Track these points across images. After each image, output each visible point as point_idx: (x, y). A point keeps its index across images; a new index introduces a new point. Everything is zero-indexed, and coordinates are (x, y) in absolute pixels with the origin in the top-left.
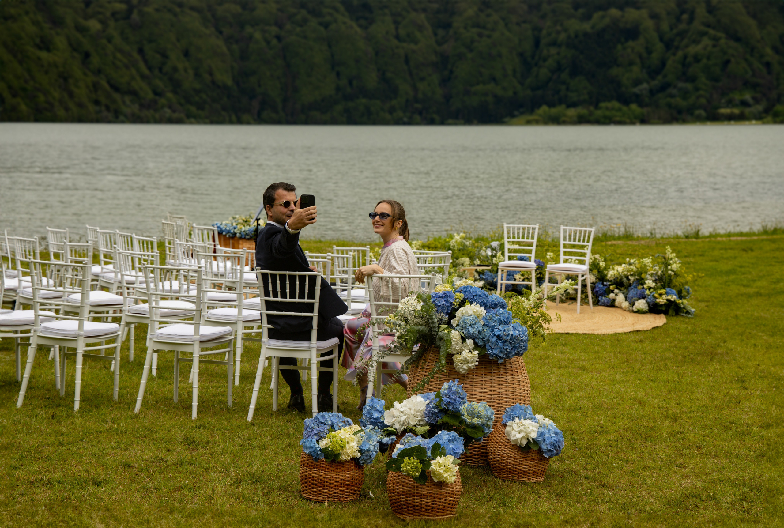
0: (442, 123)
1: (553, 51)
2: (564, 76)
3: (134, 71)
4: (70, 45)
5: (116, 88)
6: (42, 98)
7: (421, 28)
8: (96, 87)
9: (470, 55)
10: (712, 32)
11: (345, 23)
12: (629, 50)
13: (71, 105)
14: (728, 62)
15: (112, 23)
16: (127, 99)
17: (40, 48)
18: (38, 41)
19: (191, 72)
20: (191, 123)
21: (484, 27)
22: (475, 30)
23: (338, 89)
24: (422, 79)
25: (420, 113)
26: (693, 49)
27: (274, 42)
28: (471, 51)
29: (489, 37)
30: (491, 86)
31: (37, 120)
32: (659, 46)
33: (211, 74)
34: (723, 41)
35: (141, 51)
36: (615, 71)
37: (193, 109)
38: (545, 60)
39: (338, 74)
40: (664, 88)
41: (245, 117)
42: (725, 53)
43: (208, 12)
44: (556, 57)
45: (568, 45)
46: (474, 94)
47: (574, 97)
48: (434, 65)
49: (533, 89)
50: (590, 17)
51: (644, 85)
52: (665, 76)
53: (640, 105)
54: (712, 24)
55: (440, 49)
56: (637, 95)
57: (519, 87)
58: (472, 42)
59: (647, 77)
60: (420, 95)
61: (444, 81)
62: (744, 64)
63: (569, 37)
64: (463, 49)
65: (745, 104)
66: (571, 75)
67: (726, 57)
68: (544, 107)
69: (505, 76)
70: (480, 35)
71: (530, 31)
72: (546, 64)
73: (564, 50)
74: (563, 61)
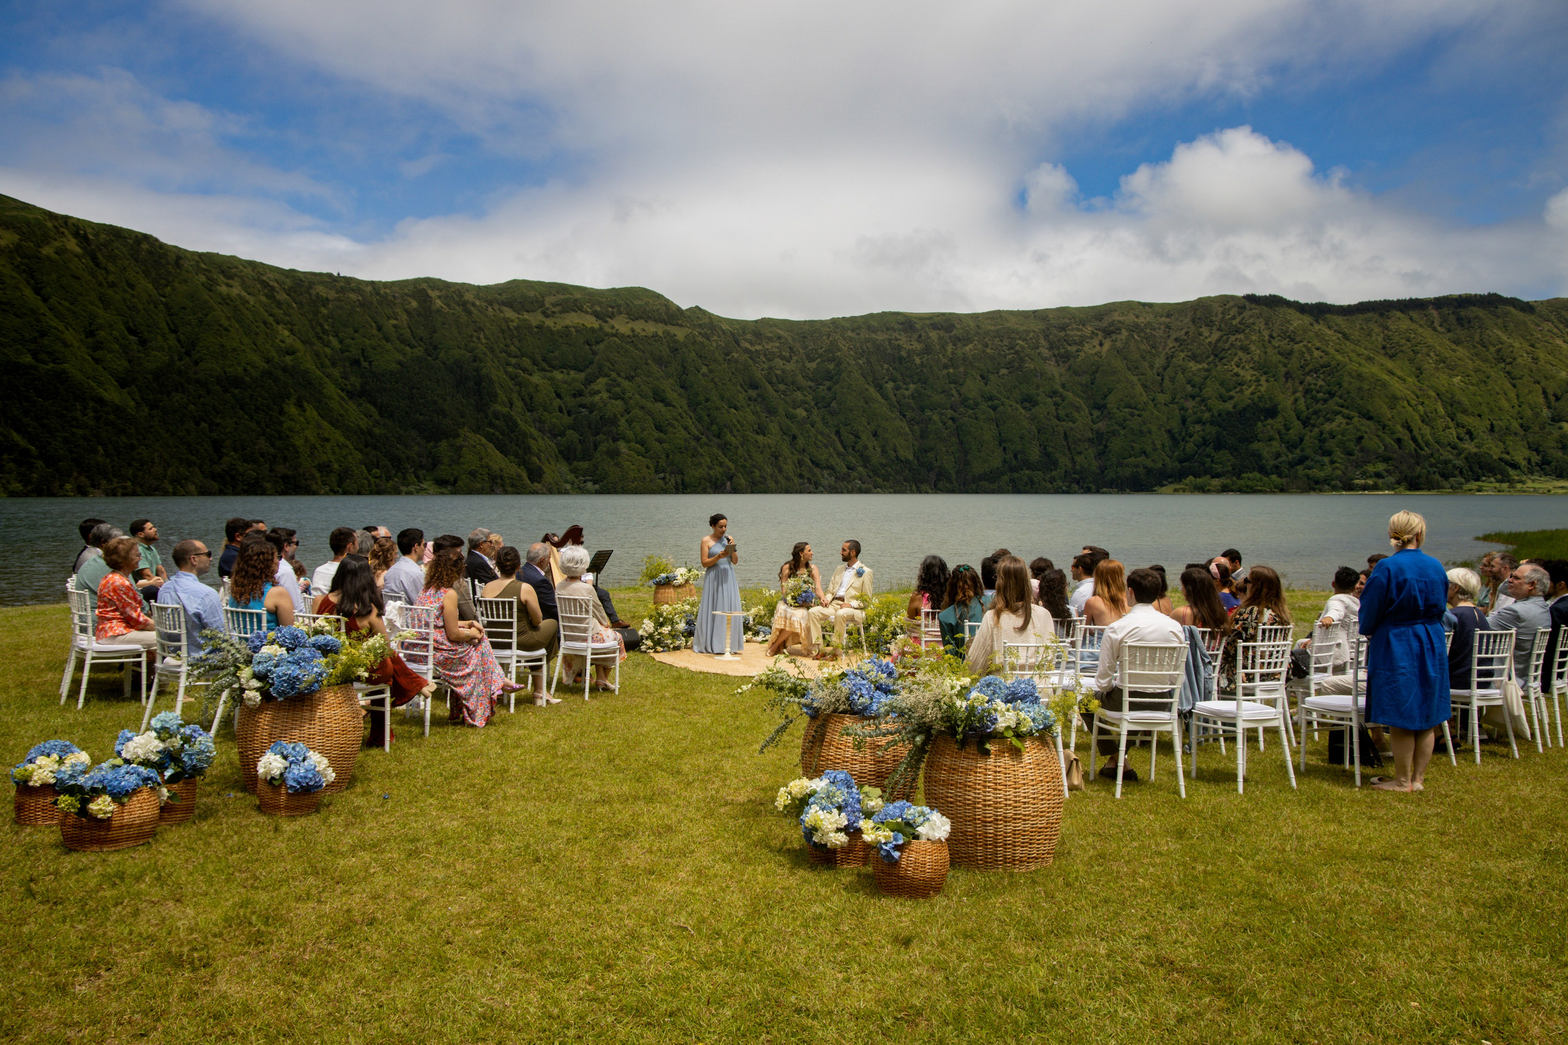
0: (1098, 492)
1: (1198, 427)
2: (1209, 450)
3: (832, 450)
4: (781, 429)
5: (817, 464)
6: (757, 473)
7: (1078, 409)
8: (800, 463)
9: (1122, 432)
10: (1345, 411)
11: (1011, 406)
12: (1269, 427)
13: (780, 478)
14: (1361, 438)
15: (815, 411)
16: (825, 473)
17: (758, 433)
18: (756, 427)
19: (879, 450)
20: (878, 493)
21: (1135, 408)
22: (1127, 410)
23: (1005, 462)
24: (1080, 453)
25: (1078, 483)
26: (1327, 427)
27: (950, 422)
28: (1124, 428)
29: (1139, 416)
30: (1142, 459)
31: (752, 492)
32: (1297, 424)
33: (895, 451)
34: (1356, 420)
35: (838, 433)
36: (1255, 446)
37: (879, 480)
38: (1191, 436)
39: (1005, 449)
40: (1301, 461)
41: (924, 487)
42: (1358, 430)
43: (894, 399)
44: (1201, 433)
45: (1212, 423)
46: (1127, 466)
47: (1218, 468)
48: (1090, 440)
49: (1181, 462)
50: (1231, 398)
51: (1284, 458)
52: (1303, 450)
53: (1280, 476)
54: (1346, 404)
55: (1095, 427)
56: (1277, 467)
57: (1168, 460)
58: (1125, 420)
59: (1285, 450)
60: (1078, 467)
61: (1099, 454)
62: (1376, 440)
63: (1213, 416)
64: (1116, 427)
65: (1378, 475)
66: (1215, 449)
67: (1359, 434)
68: (1191, 478)
69: (1155, 450)
70: (1132, 415)
71: (1177, 411)
72: (1192, 439)
73: (1209, 428)
74: (1208, 437)
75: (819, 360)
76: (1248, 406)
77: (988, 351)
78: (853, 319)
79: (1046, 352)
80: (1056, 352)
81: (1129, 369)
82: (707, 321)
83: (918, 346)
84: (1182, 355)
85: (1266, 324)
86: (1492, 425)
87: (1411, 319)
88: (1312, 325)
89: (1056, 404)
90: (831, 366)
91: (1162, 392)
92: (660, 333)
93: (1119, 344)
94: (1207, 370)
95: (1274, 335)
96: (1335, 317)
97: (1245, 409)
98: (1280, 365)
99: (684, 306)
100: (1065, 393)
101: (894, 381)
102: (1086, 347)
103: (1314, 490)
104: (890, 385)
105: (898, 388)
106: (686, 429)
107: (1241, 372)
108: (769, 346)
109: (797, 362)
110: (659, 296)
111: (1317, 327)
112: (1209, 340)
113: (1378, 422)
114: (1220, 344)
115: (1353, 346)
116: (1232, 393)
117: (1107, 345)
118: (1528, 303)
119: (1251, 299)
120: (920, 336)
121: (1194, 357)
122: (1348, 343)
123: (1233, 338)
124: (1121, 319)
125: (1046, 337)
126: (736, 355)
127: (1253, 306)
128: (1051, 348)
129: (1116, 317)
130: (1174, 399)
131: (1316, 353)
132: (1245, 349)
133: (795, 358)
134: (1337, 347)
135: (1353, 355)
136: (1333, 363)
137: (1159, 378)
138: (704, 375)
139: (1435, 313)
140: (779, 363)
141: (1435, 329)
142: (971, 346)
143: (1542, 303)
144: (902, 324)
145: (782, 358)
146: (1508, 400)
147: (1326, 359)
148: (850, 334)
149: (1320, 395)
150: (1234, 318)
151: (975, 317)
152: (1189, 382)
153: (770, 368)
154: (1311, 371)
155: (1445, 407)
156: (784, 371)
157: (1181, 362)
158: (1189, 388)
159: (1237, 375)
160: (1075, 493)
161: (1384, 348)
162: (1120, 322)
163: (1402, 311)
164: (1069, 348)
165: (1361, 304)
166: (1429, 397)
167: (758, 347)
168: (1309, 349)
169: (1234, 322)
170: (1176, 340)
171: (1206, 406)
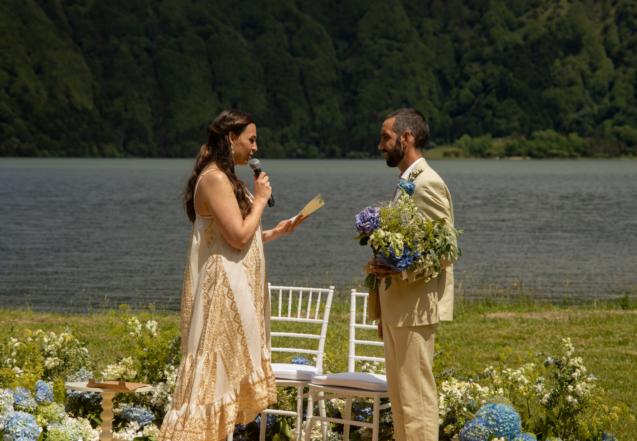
1: (476, 67)
2: (492, 99)
7: (319, 39)
9: (377, 73)
11: (228, 33)
12: (569, 67)
19: (44, 93)
20: (44, 156)
21: (395, 39)
22: (383, 41)
24: (320, 102)
25: (318, 144)
27: (145, 55)
28: (379, 67)
29: (400, 50)
32: (606, 62)
33: (68, 95)
36: (551, 92)
37: (46, 138)
38: (467, 79)
39: (220, 96)
40: (610, 113)
41: (109, 148)
43: (65, 18)
44: (481, 75)
45: (495, 61)
47: (503, 124)
48: (335, 84)
49: (453, 115)
50: (522, 25)
51: (586, 110)
52: (612, 99)
53: (581, 134)
55: (341, 65)
56: (578, 123)
57: (436, 112)
58: (380, 56)
59: (590, 100)
60: (318, 122)
63: (496, 50)
64: (369, 65)
66: (498, 98)
68: (466, 137)
69: (420, 98)
70: (390, 48)
71: (450, 44)
72: (468, 84)
73: (490, 67)
74: (490, 80)
89: (290, 32)
91: (431, 16)
97: (539, 41)
100: (301, 15)
103: (626, 153)
116: (523, 19)
130: (446, 26)
158: (466, 11)
160: (314, 157)
171: (488, 36)
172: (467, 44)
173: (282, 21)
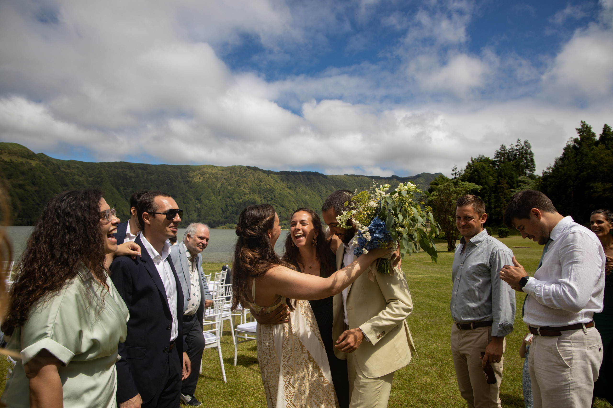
1: (231, 207)
7: (191, 200)
9: (206, 208)
10: (276, 204)
22: (207, 201)
24: (191, 215)
29: (212, 203)
30: (212, 217)
33: (123, 212)
34: (279, 207)
38: (228, 210)
42: (280, 210)
43: (123, 193)
44: (232, 209)
45: (235, 206)
46: (207, 219)
48: (195, 211)
49: (225, 219)
50: (242, 198)
54: (276, 202)
55: (197, 206)
57: (220, 218)
58: (207, 204)
60: (190, 220)
61: (198, 215)
62: (284, 213)
63: (235, 204)
64: (204, 206)
65: (285, 224)
67: (280, 211)
68: (228, 224)
69: (216, 214)
70: (209, 202)
71: (224, 202)
72: (229, 211)
73: (234, 208)
74: (234, 211)
75: (94, 177)
76: (247, 201)
77: (160, 178)
78: (108, 163)
79: (180, 180)
80: (184, 180)
81: (209, 187)
82: (46, 159)
83: (134, 175)
84: (226, 184)
85: (253, 176)
86: (316, 210)
87: (295, 177)
88: (267, 177)
89: (183, 198)
90: (99, 180)
91: (219, 195)
92: (24, 162)
93: (206, 179)
94: (234, 189)
95: (255, 179)
96: (274, 175)
97: (246, 202)
98: (257, 189)
99: (36, 153)
100: (186, 194)
101: (124, 186)
102: (195, 179)
104: (122, 188)
105: (125, 189)
106: (34, 200)
107: (245, 190)
108: (72, 171)
109: (85, 177)
110: (25, 148)
111: (268, 178)
112: (235, 179)
113: (285, 208)
114: (239, 181)
115: (278, 184)
116: (242, 197)
117: (202, 178)
118: (325, 176)
119: (249, 167)
120: (134, 171)
121: (230, 185)
122: (277, 183)
123: (242, 179)
124: (207, 170)
125: (181, 175)
126: (58, 173)
127: (249, 170)
128: (182, 178)
129: (205, 170)
130: (223, 198)
131: (268, 186)
132: (247, 184)
133: (84, 176)
134: (274, 184)
135: (279, 187)
136: (273, 189)
137: (219, 191)
138: (43, 180)
139: (301, 176)
140: (77, 177)
141: (301, 181)
142: (153, 176)
143: (329, 176)
144: (128, 166)
145: (78, 175)
146: (320, 203)
147: (270, 187)
148: (107, 168)
149: (269, 199)
150: (243, 173)
151: (155, 166)
152: (228, 192)
153: (73, 179)
154: (266, 191)
155: (304, 204)
156: (79, 180)
157: (226, 186)
158: (228, 194)
159: (243, 191)
161: (287, 186)
162: (206, 171)
163: (292, 175)
164: (189, 179)
165: (281, 172)
166: (299, 201)
167: (68, 171)
168: (265, 184)
169: (243, 174)
170: (225, 179)
171: (233, 201)
172: (228, 202)
173: (182, 195)
